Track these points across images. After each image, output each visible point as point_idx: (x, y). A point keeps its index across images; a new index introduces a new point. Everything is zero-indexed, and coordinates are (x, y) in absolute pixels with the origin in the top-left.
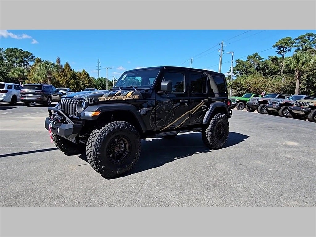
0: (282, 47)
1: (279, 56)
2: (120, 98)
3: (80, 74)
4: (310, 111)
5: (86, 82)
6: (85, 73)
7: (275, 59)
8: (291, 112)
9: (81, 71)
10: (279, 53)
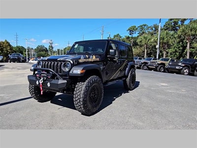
0: (131, 31)
1: (130, 36)
2: (90, 60)
3: (3, 43)
4: (158, 66)
5: (8, 49)
6: (7, 42)
7: (128, 38)
8: (147, 67)
9: (4, 41)
10: (130, 34)
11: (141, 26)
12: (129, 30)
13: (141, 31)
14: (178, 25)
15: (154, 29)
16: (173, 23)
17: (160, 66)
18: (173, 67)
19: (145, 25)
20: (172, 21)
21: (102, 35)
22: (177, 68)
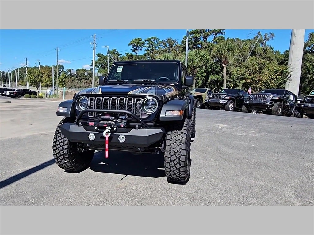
7: (131, 56)
10: (134, 51)
11: (150, 40)
12: (131, 44)
13: (150, 47)
14: (200, 42)
15: (167, 45)
16: (193, 39)
17: (196, 100)
18: (216, 101)
19: (155, 39)
20: (192, 35)
21: (94, 49)
22: (221, 101)
